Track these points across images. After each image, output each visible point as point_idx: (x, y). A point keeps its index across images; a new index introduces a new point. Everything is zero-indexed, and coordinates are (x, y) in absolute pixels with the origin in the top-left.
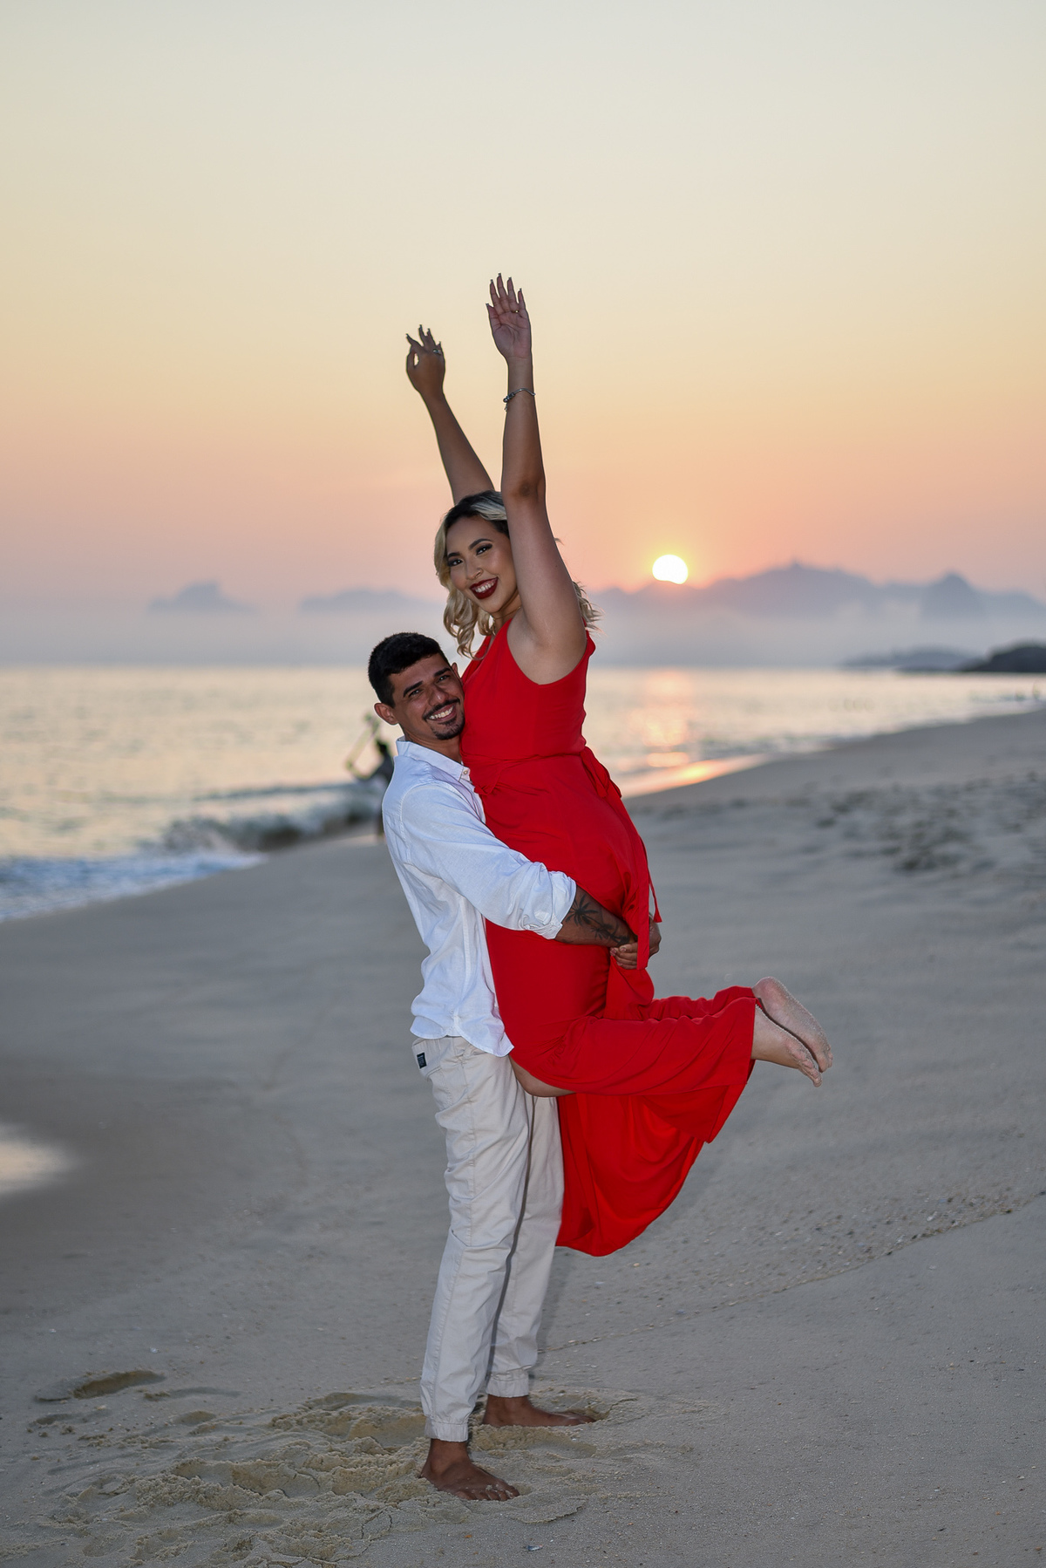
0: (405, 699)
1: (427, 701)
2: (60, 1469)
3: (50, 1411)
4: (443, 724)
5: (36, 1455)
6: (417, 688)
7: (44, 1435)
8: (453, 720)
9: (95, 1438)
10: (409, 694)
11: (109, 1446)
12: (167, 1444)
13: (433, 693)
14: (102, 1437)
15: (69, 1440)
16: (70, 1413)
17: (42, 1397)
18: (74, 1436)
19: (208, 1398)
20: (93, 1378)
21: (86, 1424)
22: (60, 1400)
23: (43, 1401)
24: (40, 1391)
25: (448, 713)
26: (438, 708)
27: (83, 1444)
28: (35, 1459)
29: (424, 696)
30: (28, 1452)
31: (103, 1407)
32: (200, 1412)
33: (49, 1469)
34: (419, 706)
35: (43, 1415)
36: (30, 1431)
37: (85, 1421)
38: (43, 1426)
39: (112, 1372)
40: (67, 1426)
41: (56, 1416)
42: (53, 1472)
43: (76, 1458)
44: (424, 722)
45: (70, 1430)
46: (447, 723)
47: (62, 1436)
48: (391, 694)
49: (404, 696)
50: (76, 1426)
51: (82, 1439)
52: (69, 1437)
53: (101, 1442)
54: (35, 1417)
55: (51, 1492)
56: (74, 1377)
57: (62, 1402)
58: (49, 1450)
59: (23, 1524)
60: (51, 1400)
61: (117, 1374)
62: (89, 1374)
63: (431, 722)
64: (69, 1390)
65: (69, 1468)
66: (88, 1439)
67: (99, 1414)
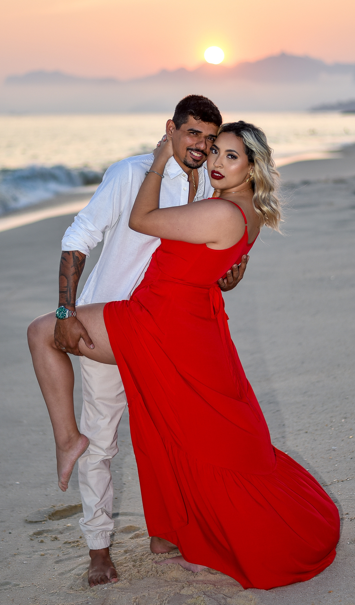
0: (187, 131)
1: (195, 143)
2: (61, 561)
3: (38, 528)
4: (192, 158)
5: (42, 553)
6: (197, 133)
7: (42, 542)
8: (198, 161)
9: (74, 542)
10: (191, 131)
11: (85, 547)
12: (120, 544)
13: (201, 142)
14: (77, 542)
15: (58, 544)
16: (50, 528)
17: (30, 520)
18: (60, 542)
19: (130, 518)
20: (56, 508)
21: (62, 535)
22: (41, 521)
23: (31, 522)
24: (27, 516)
25: (198, 155)
26: (197, 150)
27: (67, 546)
28: (42, 555)
29: (196, 139)
30: (37, 552)
31: (69, 525)
32: (131, 526)
33: (55, 560)
34: (189, 141)
35: (35, 531)
36: (32, 540)
37: (61, 533)
38: (38, 536)
39: (67, 505)
40: (54, 536)
41: (43, 530)
42: (57, 562)
43: (67, 554)
44: (185, 151)
45: (56, 538)
46: (194, 160)
47: (53, 542)
48: (182, 123)
49: (188, 130)
50: (59, 536)
51: (66, 543)
52: (56, 542)
53: (79, 545)
54: (31, 533)
55: (62, 574)
56: (45, 508)
57: (43, 522)
58: (49, 550)
59: (56, 592)
60: (36, 522)
61: (70, 506)
62: (54, 506)
63: (188, 153)
64: (45, 515)
65: (66, 559)
66: (70, 543)
67: (68, 529)
